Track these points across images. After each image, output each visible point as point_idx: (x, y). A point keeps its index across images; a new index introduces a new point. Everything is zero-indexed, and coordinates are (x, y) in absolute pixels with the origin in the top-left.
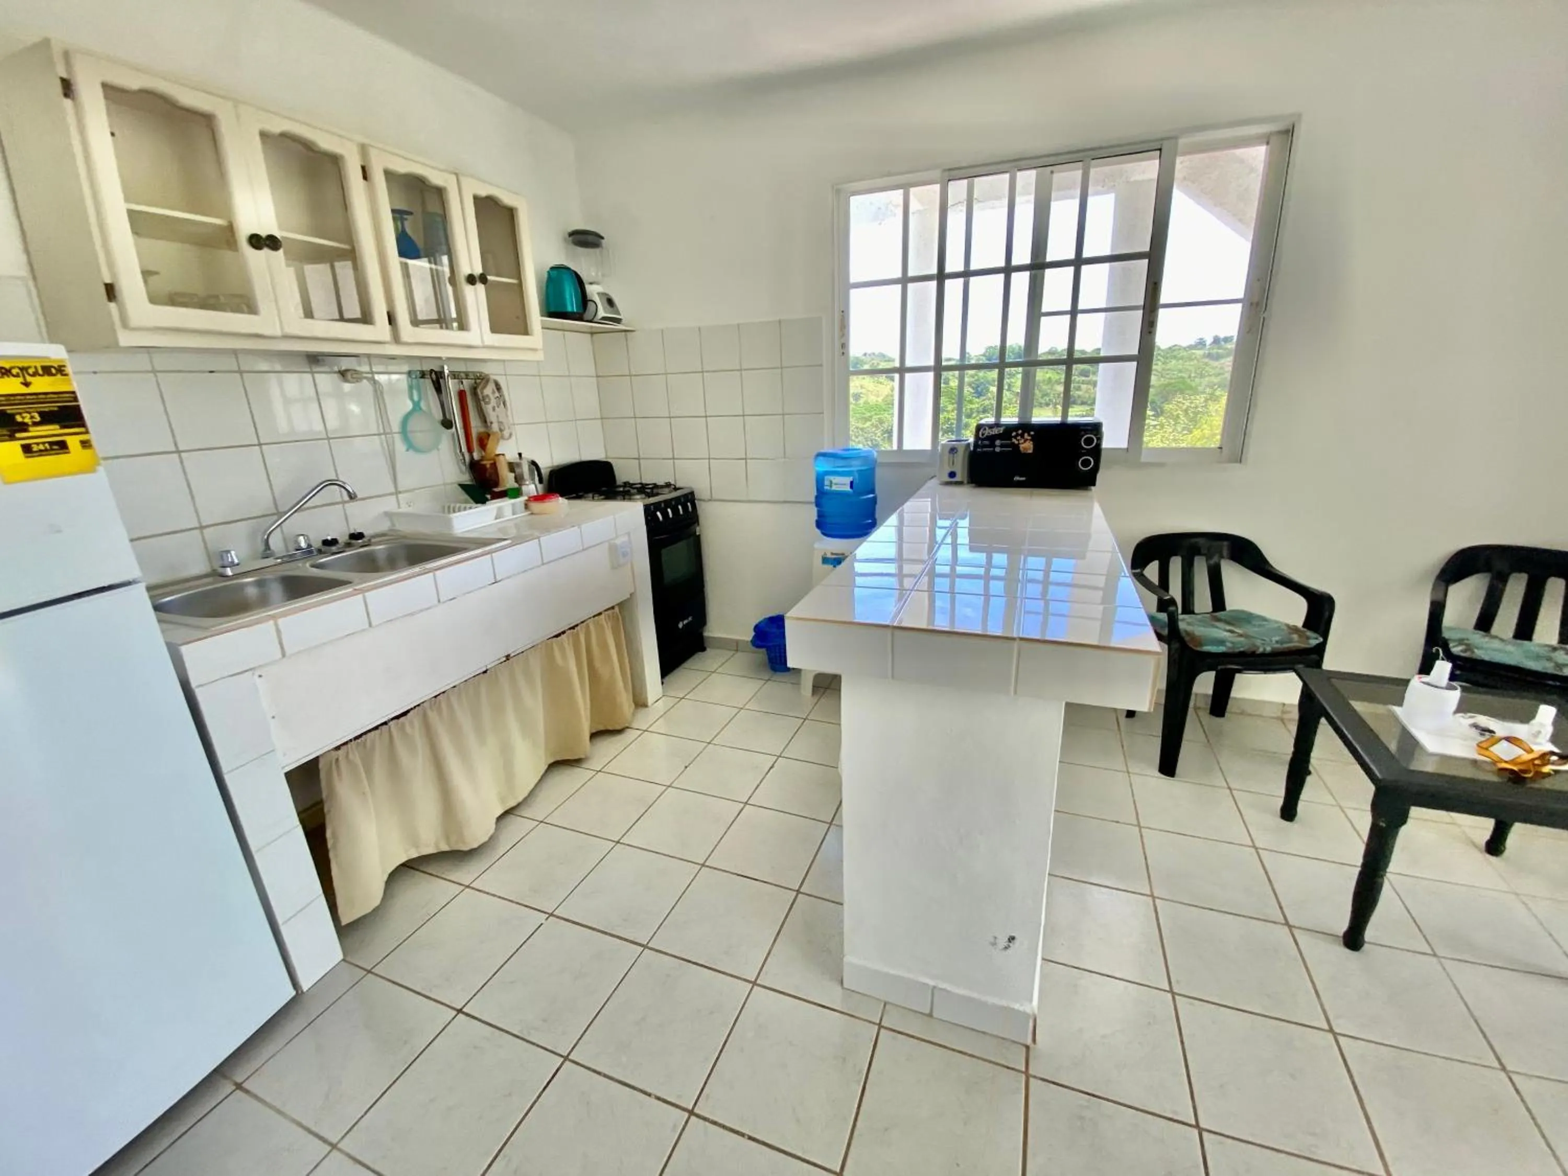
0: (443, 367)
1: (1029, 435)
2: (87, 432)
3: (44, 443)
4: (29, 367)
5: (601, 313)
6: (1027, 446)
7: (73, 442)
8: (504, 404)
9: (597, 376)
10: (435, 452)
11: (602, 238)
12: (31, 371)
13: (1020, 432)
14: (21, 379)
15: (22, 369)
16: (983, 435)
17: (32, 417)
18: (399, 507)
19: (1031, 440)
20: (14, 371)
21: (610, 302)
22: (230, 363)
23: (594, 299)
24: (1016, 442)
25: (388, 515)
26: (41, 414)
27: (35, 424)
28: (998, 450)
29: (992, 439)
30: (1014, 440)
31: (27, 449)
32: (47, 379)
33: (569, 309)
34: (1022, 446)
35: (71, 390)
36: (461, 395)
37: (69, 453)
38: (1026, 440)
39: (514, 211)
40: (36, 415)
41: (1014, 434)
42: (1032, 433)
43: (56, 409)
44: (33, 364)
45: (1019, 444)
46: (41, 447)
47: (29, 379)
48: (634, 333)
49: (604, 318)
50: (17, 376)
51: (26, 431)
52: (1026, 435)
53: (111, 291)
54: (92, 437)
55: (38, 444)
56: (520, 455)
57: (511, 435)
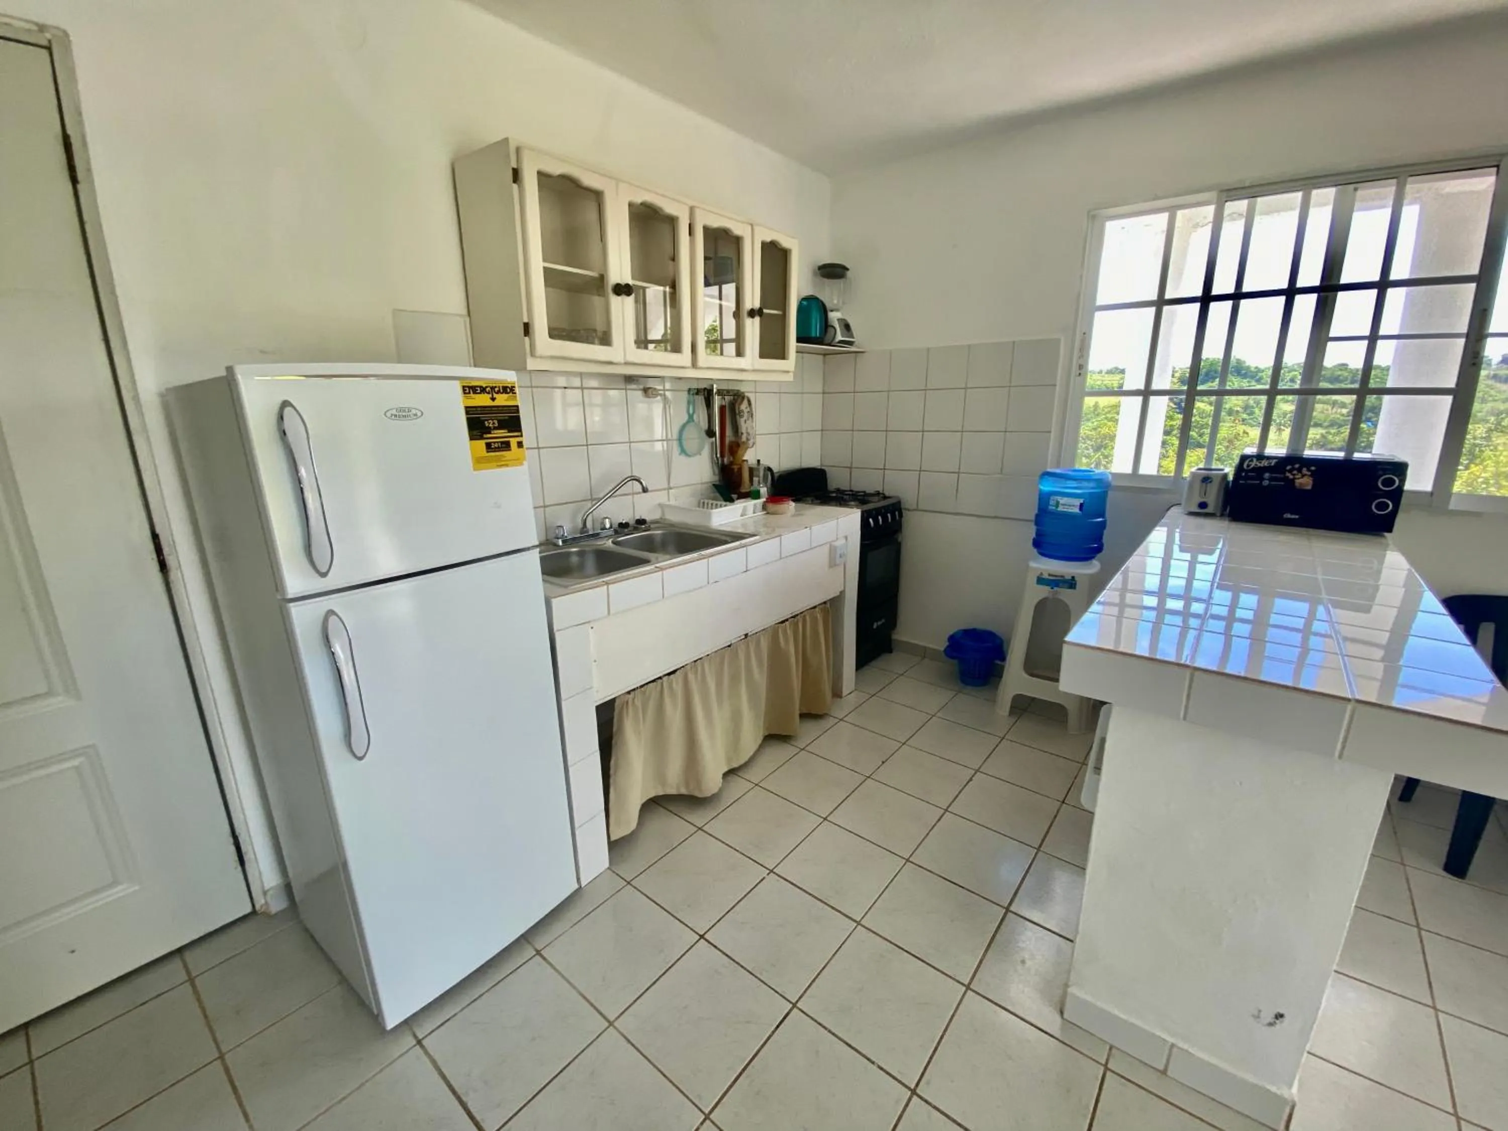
0: (713, 386)
1: (1309, 470)
2: (521, 436)
3: (498, 442)
4: (496, 387)
5: (839, 337)
6: (1305, 482)
7: (513, 442)
8: (752, 416)
9: (824, 393)
10: (698, 457)
11: (847, 269)
12: (496, 389)
13: (1297, 466)
14: (491, 396)
15: (493, 388)
16: (1248, 466)
17: (494, 423)
18: (669, 500)
19: (1311, 476)
20: (488, 389)
21: (847, 327)
22: (577, 382)
23: (835, 326)
24: (1291, 477)
25: (661, 506)
26: (499, 421)
27: (495, 428)
28: (1266, 483)
29: (1260, 471)
30: (1288, 474)
31: (489, 446)
32: (505, 396)
33: (813, 335)
34: (1297, 481)
35: (516, 404)
36: (722, 409)
37: (510, 450)
38: (1303, 476)
39: (788, 253)
40: (496, 422)
41: (1288, 468)
42: (1313, 468)
43: (506, 418)
44: (497, 385)
45: (1294, 479)
46: (496, 445)
47: (495, 395)
48: (864, 354)
49: (841, 342)
50: (488, 393)
51: (490, 433)
52: (1304, 471)
53: (527, 329)
54: (524, 440)
55: (495, 443)
56: (759, 461)
57: (754, 444)
